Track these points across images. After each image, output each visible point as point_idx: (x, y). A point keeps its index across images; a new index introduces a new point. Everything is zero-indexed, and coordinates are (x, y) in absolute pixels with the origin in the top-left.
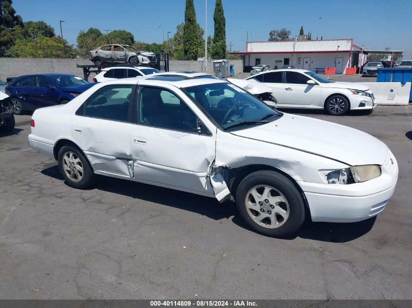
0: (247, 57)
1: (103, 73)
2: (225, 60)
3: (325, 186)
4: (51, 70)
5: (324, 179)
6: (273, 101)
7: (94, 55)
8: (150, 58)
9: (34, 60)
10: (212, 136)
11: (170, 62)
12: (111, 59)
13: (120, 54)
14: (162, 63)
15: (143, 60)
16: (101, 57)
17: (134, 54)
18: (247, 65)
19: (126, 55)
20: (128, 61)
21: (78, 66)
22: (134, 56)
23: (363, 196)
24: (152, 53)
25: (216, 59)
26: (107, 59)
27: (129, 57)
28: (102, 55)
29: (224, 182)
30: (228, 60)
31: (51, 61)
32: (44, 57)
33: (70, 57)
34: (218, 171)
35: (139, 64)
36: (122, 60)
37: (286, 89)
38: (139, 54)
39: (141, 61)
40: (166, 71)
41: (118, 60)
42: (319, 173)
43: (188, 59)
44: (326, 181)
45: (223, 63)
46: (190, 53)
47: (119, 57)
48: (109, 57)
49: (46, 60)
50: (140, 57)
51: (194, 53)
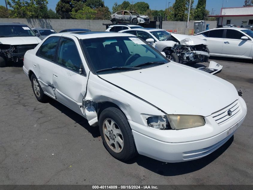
0: (221, 19)
1: (109, 29)
2: (203, 21)
3: (145, 127)
4: (88, 26)
5: (145, 122)
6: (206, 51)
7: (113, 17)
8: (145, 19)
9: (81, 20)
10: (86, 76)
11: (163, 22)
12: (122, 20)
13: (127, 17)
14: (158, 23)
15: (140, 21)
16: (116, 19)
17: (135, 17)
18: (220, 24)
19: (130, 18)
20: (131, 21)
21: (104, 24)
22: (135, 18)
23: (172, 143)
24: (147, 16)
25: (197, 20)
26: (120, 20)
27: (132, 19)
28: (117, 18)
29: (95, 112)
30: (205, 21)
31: (89, 21)
32: (86, 19)
33: (107, 19)
34: (92, 103)
35: (138, 23)
36: (128, 20)
37: (225, 43)
38: (138, 17)
39: (139, 21)
40: (160, 28)
41: (126, 20)
42: (141, 116)
43: (177, 21)
44: (146, 124)
45: (201, 23)
46: (178, 16)
47: (127, 19)
48: (121, 19)
49: (86, 20)
50: (139, 19)
51: (181, 16)
